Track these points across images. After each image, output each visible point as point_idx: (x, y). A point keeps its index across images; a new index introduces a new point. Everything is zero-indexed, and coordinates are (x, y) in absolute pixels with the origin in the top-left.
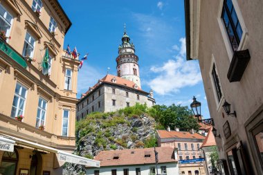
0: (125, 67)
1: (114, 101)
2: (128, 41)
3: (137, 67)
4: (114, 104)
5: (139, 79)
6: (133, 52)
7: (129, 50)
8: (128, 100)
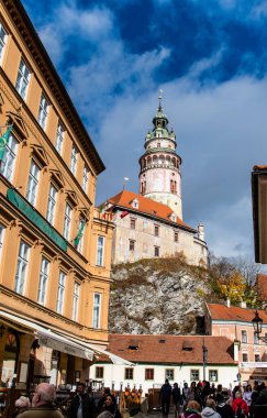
0: (155, 176)
1: (132, 242)
2: (164, 126)
3: (177, 178)
4: (132, 247)
5: (180, 202)
6: (173, 148)
7: (165, 144)
8: (157, 241)
